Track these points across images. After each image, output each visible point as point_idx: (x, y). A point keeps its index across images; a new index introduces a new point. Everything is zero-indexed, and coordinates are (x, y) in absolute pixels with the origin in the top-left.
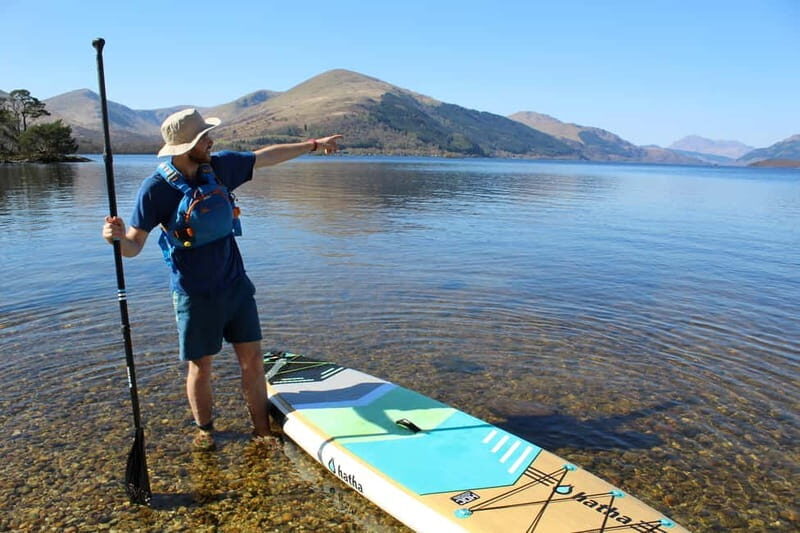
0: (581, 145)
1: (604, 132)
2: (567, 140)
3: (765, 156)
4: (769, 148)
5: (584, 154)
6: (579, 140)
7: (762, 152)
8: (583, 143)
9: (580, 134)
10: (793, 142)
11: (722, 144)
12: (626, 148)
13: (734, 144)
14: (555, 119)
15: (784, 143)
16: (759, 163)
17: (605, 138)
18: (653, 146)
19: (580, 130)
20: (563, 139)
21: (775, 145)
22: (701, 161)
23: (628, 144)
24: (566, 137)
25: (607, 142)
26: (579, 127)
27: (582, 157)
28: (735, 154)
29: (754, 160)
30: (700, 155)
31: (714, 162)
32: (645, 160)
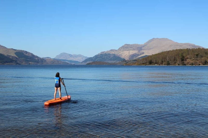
0: (17, 58)
1: (26, 52)
2: (10, 56)
3: (92, 60)
4: (94, 57)
5: (18, 62)
6: (15, 55)
7: (90, 59)
8: (17, 57)
9: (15, 53)
10: (101, 54)
11: (75, 56)
12: (36, 59)
13: (80, 56)
14: (4, 47)
15: (98, 55)
16: (90, 63)
17: (27, 55)
18: (48, 58)
19: (16, 51)
20: (8, 55)
21: (95, 56)
22: (68, 63)
23: (37, 57)
24: (9, 55)
25: (28, 56)
26: (15, 50)
27: (17, 63)
28: (80, 60)
29: (88, 62)
30: (68, 61)
31: (73, 64)
32: (44, 64)
